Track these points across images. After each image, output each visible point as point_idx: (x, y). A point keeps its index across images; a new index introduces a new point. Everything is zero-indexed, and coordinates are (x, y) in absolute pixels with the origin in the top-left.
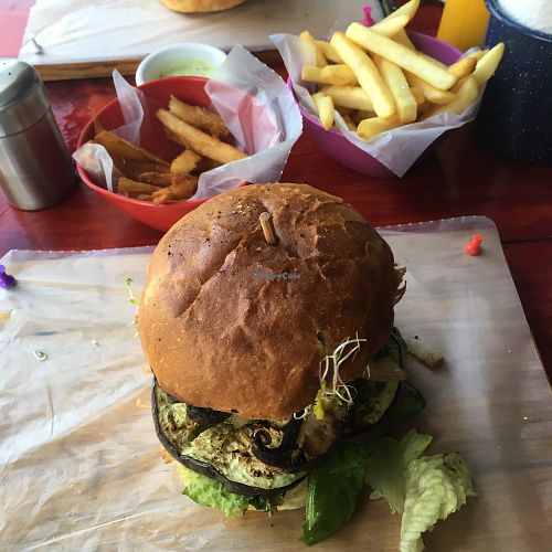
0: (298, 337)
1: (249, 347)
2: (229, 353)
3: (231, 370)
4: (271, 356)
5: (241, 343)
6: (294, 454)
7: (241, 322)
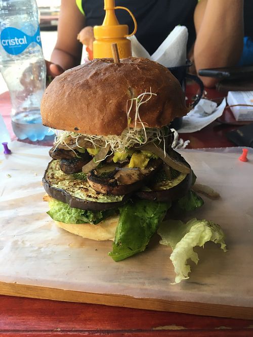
0: (118, 86)
1: (90, 88)
2: (78, 90)
3: (77, 98)
4: (100, 92)
5: (86, 86)
6: (111, 181)
7: (88, 77)
